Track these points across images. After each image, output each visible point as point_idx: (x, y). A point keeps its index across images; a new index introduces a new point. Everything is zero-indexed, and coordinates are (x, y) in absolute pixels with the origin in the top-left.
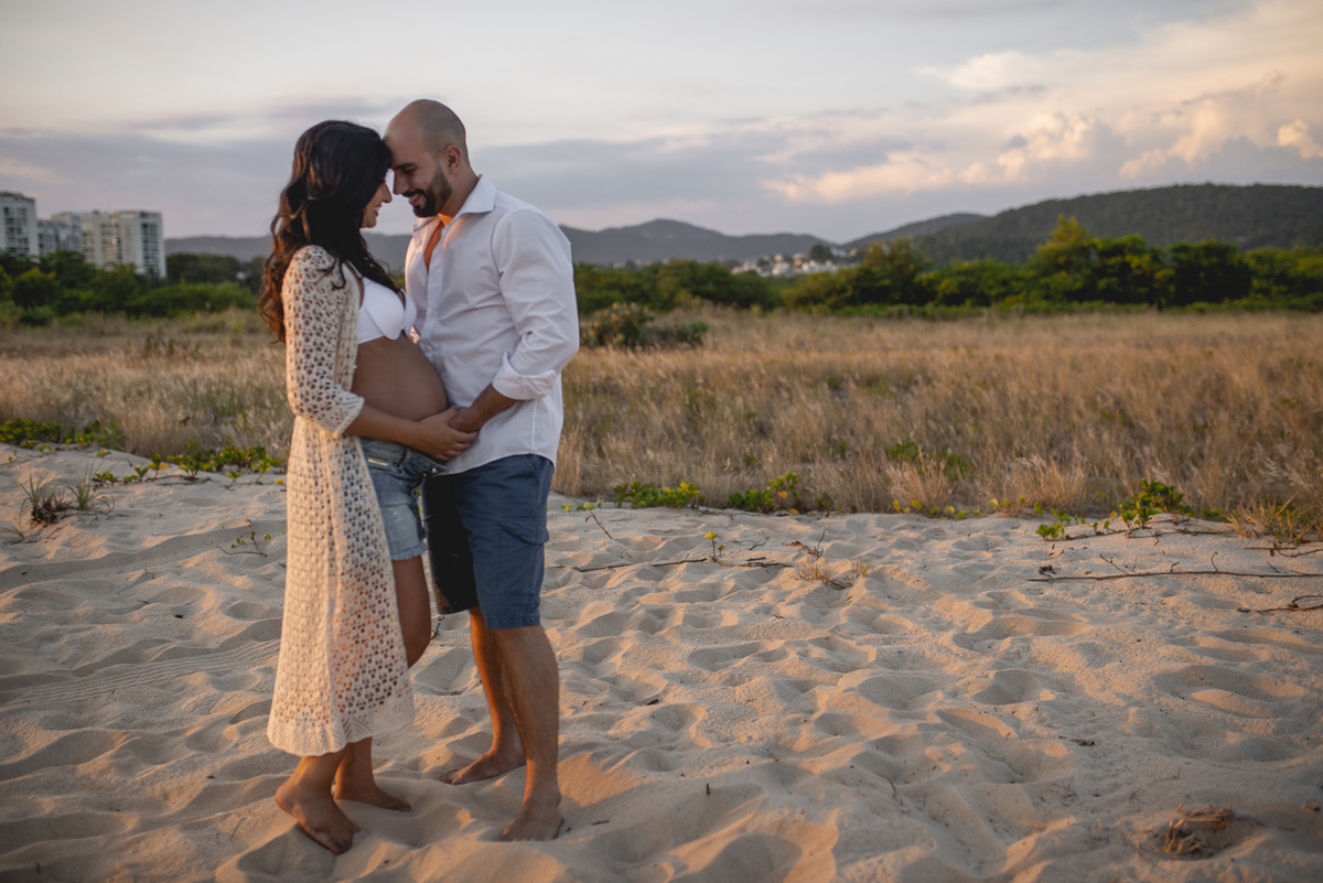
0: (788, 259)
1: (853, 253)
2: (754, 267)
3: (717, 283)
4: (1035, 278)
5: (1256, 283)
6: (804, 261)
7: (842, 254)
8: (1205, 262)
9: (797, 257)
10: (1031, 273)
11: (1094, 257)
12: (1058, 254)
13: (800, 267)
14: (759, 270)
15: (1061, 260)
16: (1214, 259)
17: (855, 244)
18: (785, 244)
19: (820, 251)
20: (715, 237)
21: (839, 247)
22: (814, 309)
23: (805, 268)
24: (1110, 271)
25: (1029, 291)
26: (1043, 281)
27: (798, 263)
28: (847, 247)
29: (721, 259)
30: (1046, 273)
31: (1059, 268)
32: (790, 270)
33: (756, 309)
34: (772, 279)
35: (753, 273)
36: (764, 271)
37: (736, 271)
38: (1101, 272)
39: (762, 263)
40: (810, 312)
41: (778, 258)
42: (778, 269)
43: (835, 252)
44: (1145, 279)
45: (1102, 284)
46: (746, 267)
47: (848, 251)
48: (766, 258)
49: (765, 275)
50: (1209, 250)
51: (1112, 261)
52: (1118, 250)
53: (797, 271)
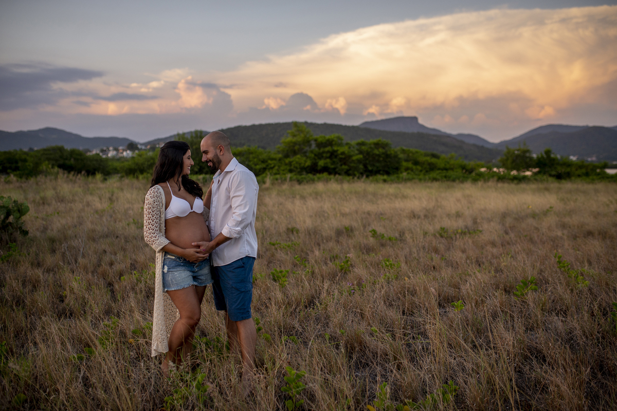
0: (116, 149)
1: (149, 147)
2: (98, 152)
6: (124, 150)
7: (143, 147)
9: (121, 148)
13: (122, 153)
14: (101, 154)
17: (149, 143)
18: (114, 142)
19: (132, 146)
20: (78, 137)
21: (142, 144)
23: (125, 154)
27: (121, 151)
28: (145, 144)
29: (81, 148)
32: (117, 154)
34: (107, 159)
35: (98, 155)
36: (103, 154)
37: (89, 154)
39: (102, 151)
41: (111, 148)
42: (111, 154)
43: (139, 147)
46: (94, 152)
47: (146, 146)
48: (105, 148)
49: (104, 156)
53: (121, 155)
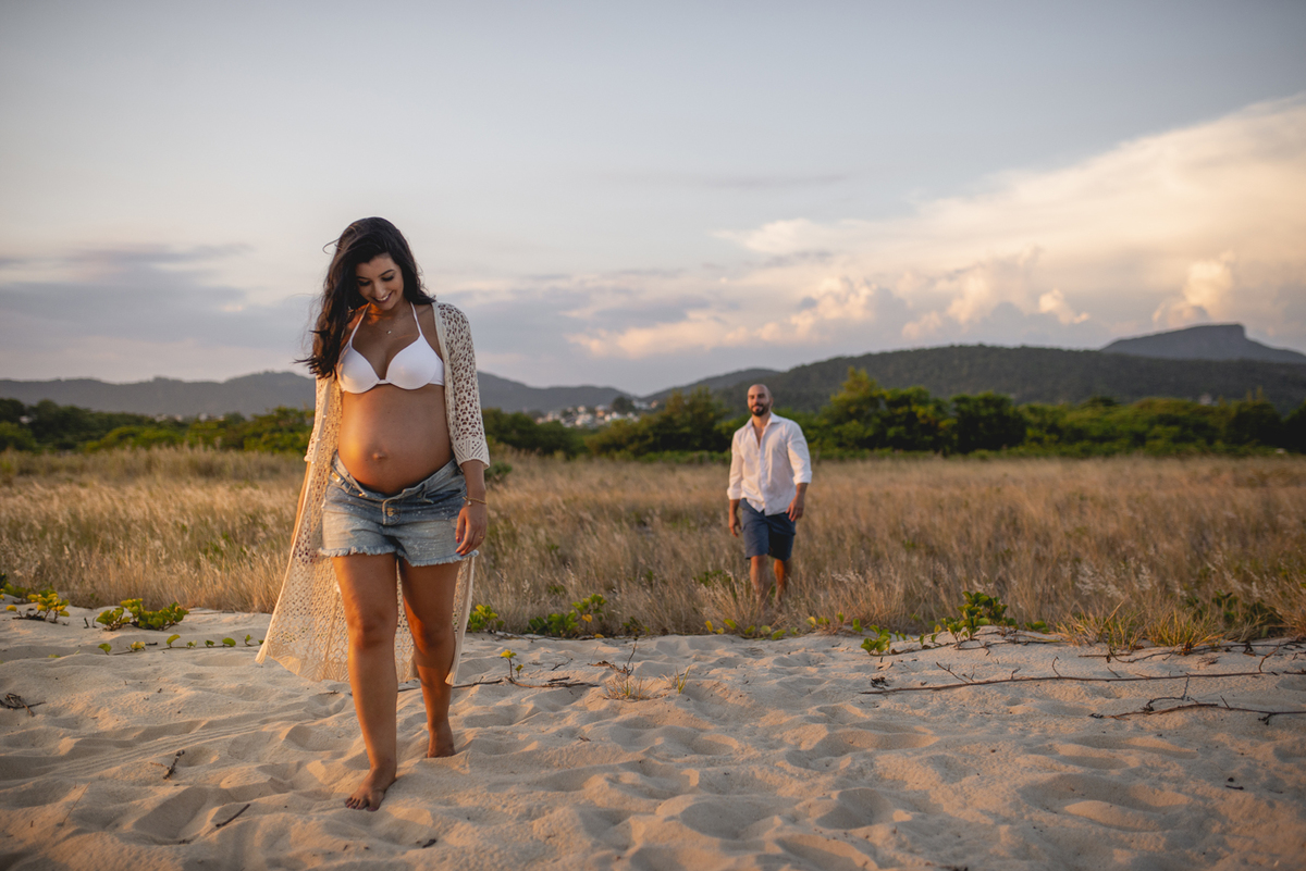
0: (591, 411)
1: (654, 405)
2: (557, 417)
3: (521, 432)
4: (827, 427)
5: (1030, 432)
6: (607, 412)
7: (644, 406)
8: (984, 413)
9: (600, 408)
10: (825, 422)
11: (883, 408)
12: (850, 403)
13: (603, 418)
14: (563, 421)
15: (853, 409)
16: (992, 410)
17: (655, 397)
18: (588, 396)
19: (622, 403)
20: (519, 388)
21: (641, 400)
22: (617, 455)
23: (608, 418)
24: (897, 420)
25: (823, 438)
26: (836, 429)
27: (601, 414)
28: (648, 399)
29: (526, 410)
30: (839, 422)
31: (850, 417)
32: (593, 421)
33: (559, 455)
34: (575, 430)
35: (557, 422)
36: (568, 422)
37: (540, 421)
38: (889, 421)
39: (566, 414)
40: (613, 458)
41: (582, 409)
42: (582, 420)
43: (636, 404)
44: (931, 428)
45: (891, 432)
46: (550, 418)
47: (649, 403)
48: (570, 409)
49: (568, 426)
50: (987, 401)
51: (900, 411)
52: (905, 400)
53: (601, 422)
